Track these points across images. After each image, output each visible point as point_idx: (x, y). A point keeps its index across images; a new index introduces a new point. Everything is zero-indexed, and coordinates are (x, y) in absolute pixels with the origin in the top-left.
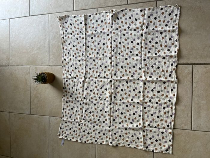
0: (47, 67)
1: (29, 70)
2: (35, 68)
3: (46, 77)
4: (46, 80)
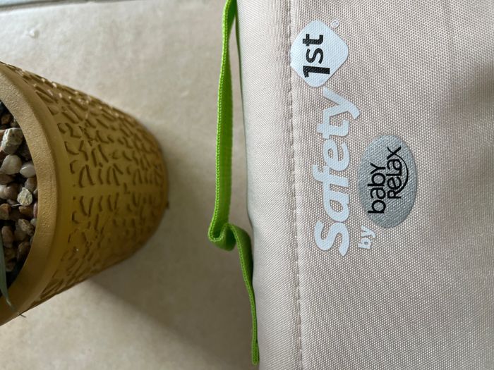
3: (17, 181)
4: (21, 247)
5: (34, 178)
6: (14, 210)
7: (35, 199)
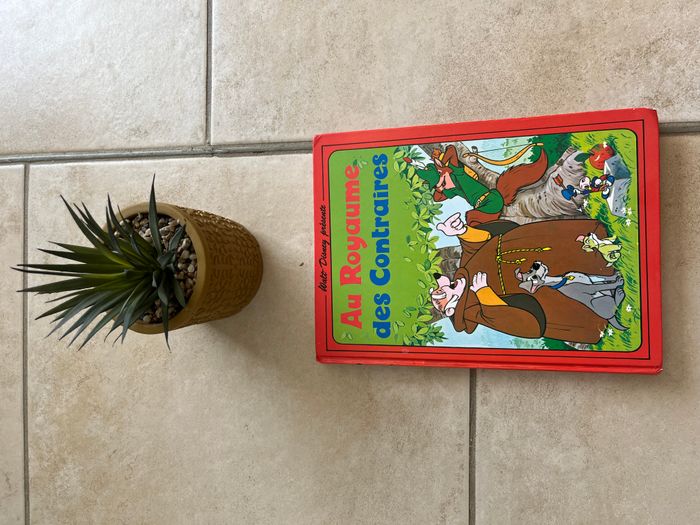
0: (190, 169)
1: (14, 200)
2: (72, 175)
3: (188, 262)
4: (189, 291)
5: (196, 260)
6: (186, 275)
7: (196, 269)
